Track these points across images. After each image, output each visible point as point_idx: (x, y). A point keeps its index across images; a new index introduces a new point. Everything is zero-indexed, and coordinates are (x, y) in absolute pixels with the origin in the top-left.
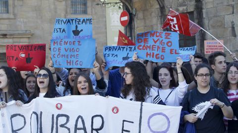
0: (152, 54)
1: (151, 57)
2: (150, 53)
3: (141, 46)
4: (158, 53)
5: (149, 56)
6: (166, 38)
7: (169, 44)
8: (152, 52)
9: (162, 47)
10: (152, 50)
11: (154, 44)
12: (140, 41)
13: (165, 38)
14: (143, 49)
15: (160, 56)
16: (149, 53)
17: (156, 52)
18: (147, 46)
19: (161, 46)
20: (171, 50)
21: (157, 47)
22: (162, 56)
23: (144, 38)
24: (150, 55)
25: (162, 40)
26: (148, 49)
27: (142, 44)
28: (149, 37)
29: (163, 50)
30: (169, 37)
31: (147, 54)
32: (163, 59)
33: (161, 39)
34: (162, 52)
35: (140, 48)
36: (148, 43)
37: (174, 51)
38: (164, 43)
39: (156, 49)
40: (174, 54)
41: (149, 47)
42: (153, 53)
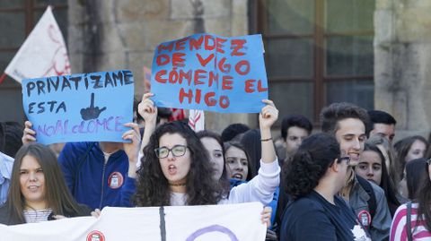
0: (194, 93)
1: (193, 99)
2: (190, 91)
3: (164, 72)
4: (211, 90)
5: (186, 99)
6: (235, 53)
7: (243, 68)
8: (194, 88)
9: (224, 78)
10: (196, 82)
11: (201, 67)
12: (163, 60)
13: (232, 54)
14: (171, 81)
15: (216, 98)
16: (186, 92)
17: (205, 89)
18: (182, 74)
19: (221, 75)
20: (248, 84)
21: (207, 75)
22: (222, 98)
23: (174, 51)
24: (190, 95)
25: (224, 60)
26: (185, 80)
27: (169, 68)
28: (187, 50)
29: (227, 84)
30: (240, 50)
31: (182, 94)
32: (224, 107)
33: (220, 56)
34: (224, 88)
35: (163, 77)
36: (183, 66)
37: (256, 84)
38: (229, 66)
39: (206, 81)
40: (256, 92)
41: (188, 76)
42: (199, 92)
